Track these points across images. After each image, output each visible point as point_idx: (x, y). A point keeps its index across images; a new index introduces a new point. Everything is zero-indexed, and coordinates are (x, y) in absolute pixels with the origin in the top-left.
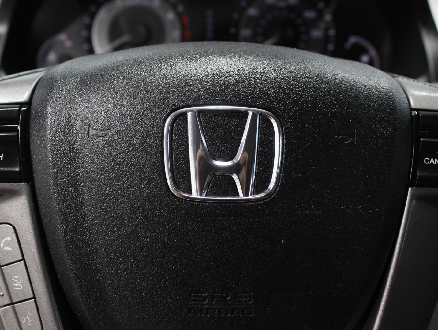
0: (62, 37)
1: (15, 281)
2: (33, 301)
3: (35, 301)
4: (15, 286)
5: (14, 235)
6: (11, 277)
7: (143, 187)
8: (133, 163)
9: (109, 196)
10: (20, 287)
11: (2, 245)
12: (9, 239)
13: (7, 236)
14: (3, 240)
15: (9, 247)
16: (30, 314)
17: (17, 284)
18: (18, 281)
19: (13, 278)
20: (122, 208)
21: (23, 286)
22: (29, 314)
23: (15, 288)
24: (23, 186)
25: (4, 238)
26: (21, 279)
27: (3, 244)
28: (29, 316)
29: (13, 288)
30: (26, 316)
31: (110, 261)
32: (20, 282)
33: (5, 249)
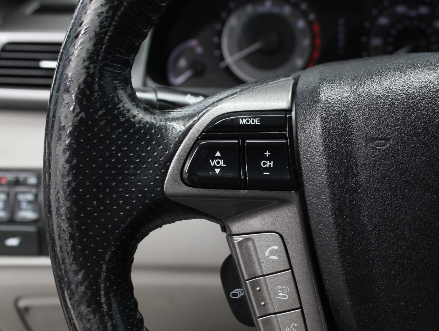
0: (193, 43)
1: (280, 291)
2: (299, 311)
3: (302, 312)
4: (279, 296)
5: (282, 244)
6: (276, 287)
7: (427, 198)
8: (417, 174)
9: (389, 206)
10: (286, 297)
11: (267, 254)
12: (276, 248)
13: (273, 245)
14: (269, 248)
15: (275, 256)
16: (296, 325)
17: (283, 294)
18: (284, 291)
19: (278, 288)
20: (403, 219)
21: (289, 296)
22: (294, 324)
23: (279, 298)
24: (293, 195)
25: (270, 247)
26: (287, 289)
27: (269, 252)
28: (294, 326)
29: (277, 298)
30: (291, 326)
31: (388, 272)
32: (286, 292)
33: (270, 257)
